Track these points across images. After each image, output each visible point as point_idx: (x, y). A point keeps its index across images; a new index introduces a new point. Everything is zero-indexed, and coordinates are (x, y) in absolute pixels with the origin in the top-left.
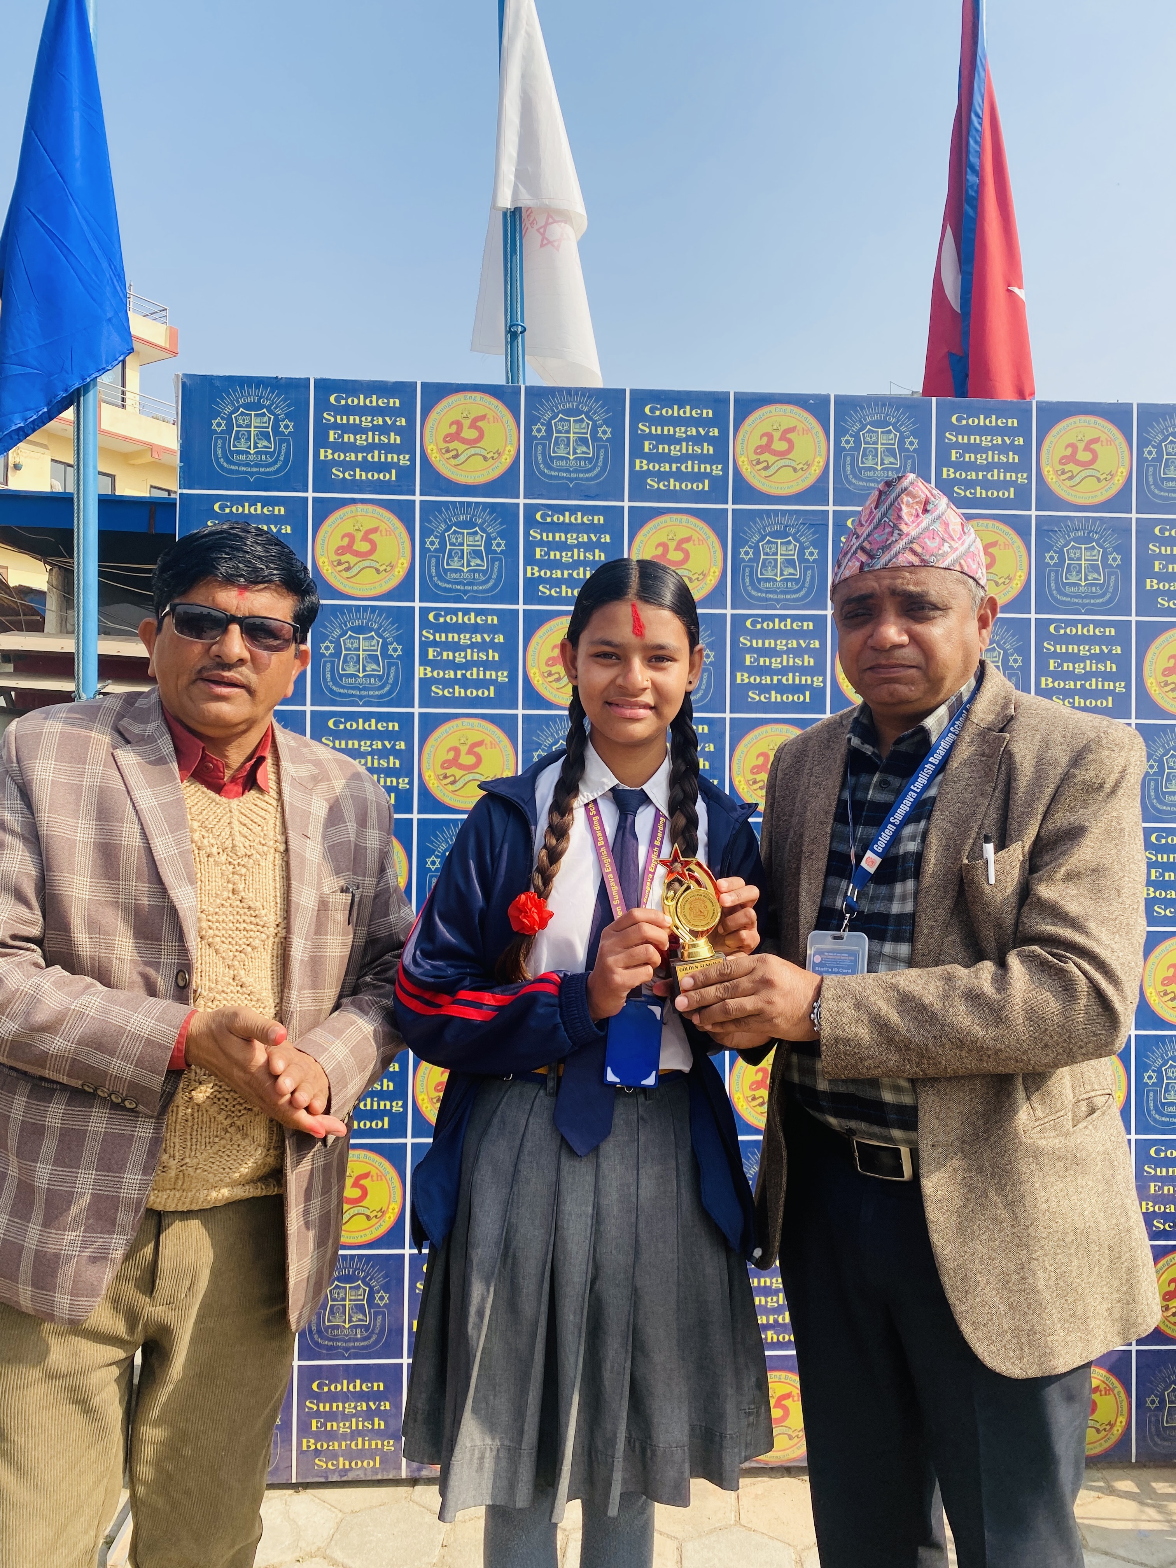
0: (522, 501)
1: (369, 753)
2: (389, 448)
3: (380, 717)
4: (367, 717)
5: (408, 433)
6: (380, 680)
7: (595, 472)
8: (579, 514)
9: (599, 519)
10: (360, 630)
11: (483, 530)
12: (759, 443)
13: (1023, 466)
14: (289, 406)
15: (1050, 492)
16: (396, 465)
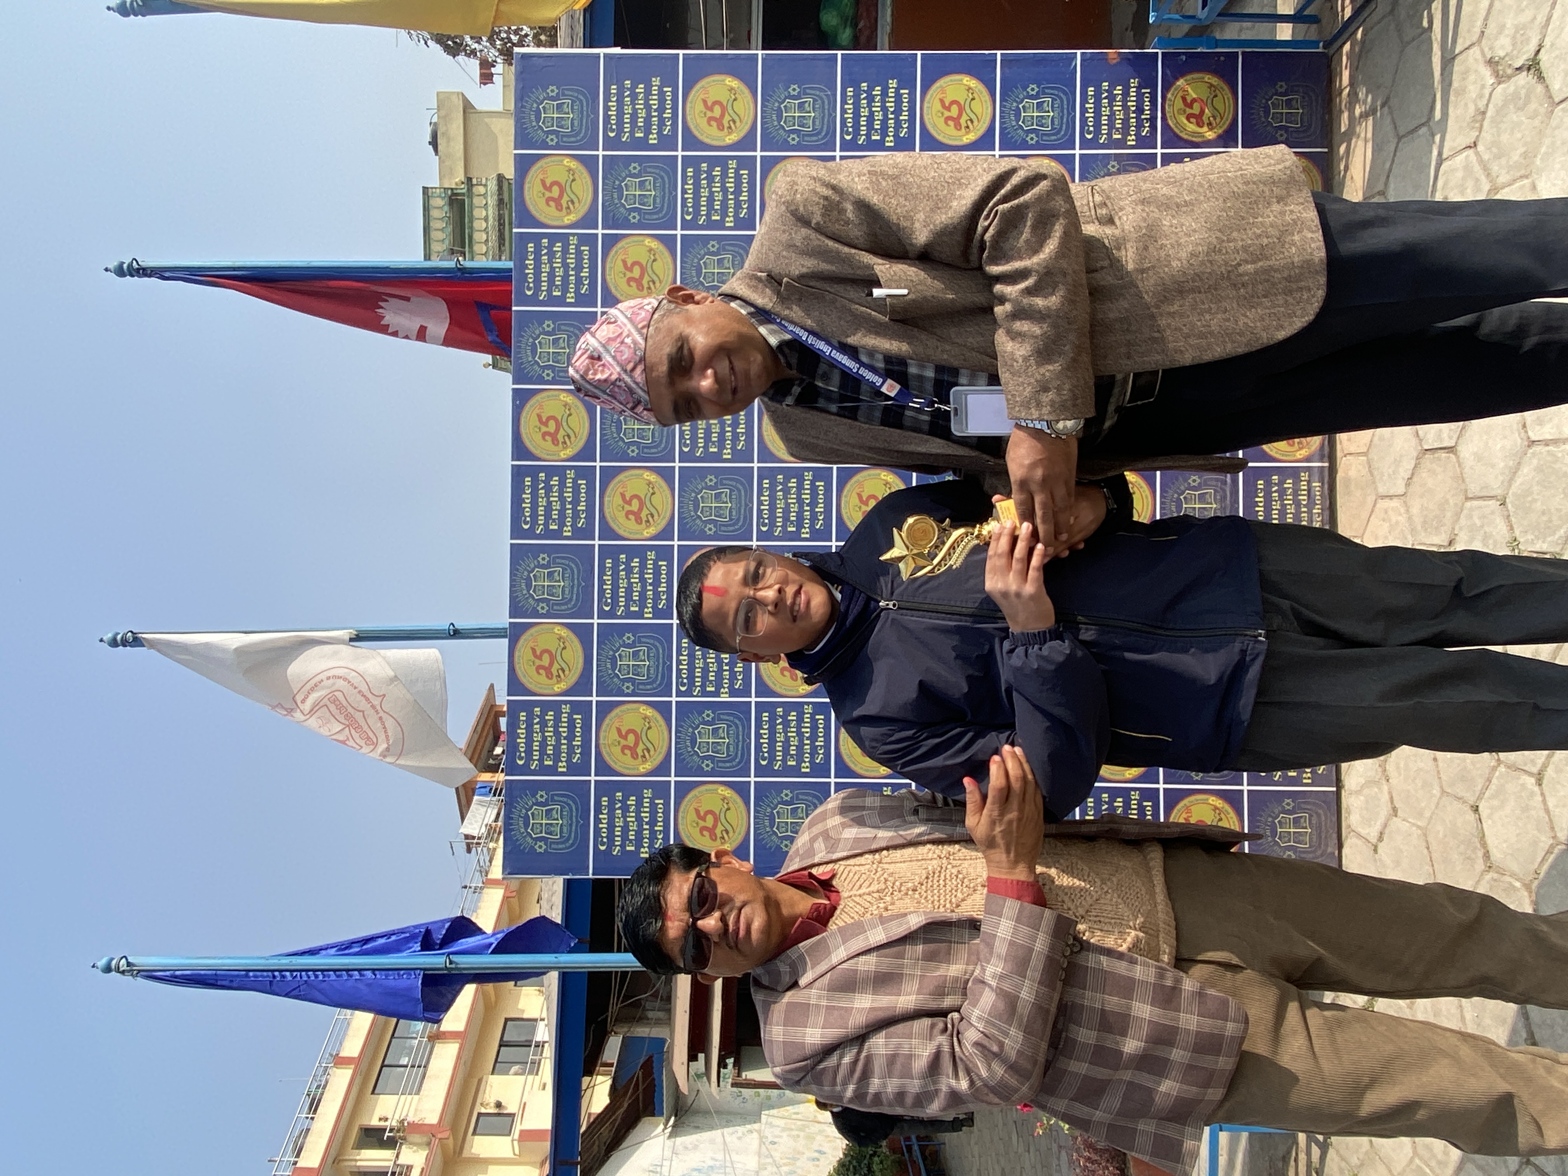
0: (596, 621)
1: (786, 734)
2: (557, 720)
3: (759, 726)
4: (758, 736)
5: (546, 706)
6: (732, 726)
7: (573, 566)
8: (605, 577)
9: (609, 563)
10: (693, 742)
11: (618, 650)
12: (550, 442)
13: (564, 238)
14: (526, 795)
15: (584, 218)
16: (570, 716)
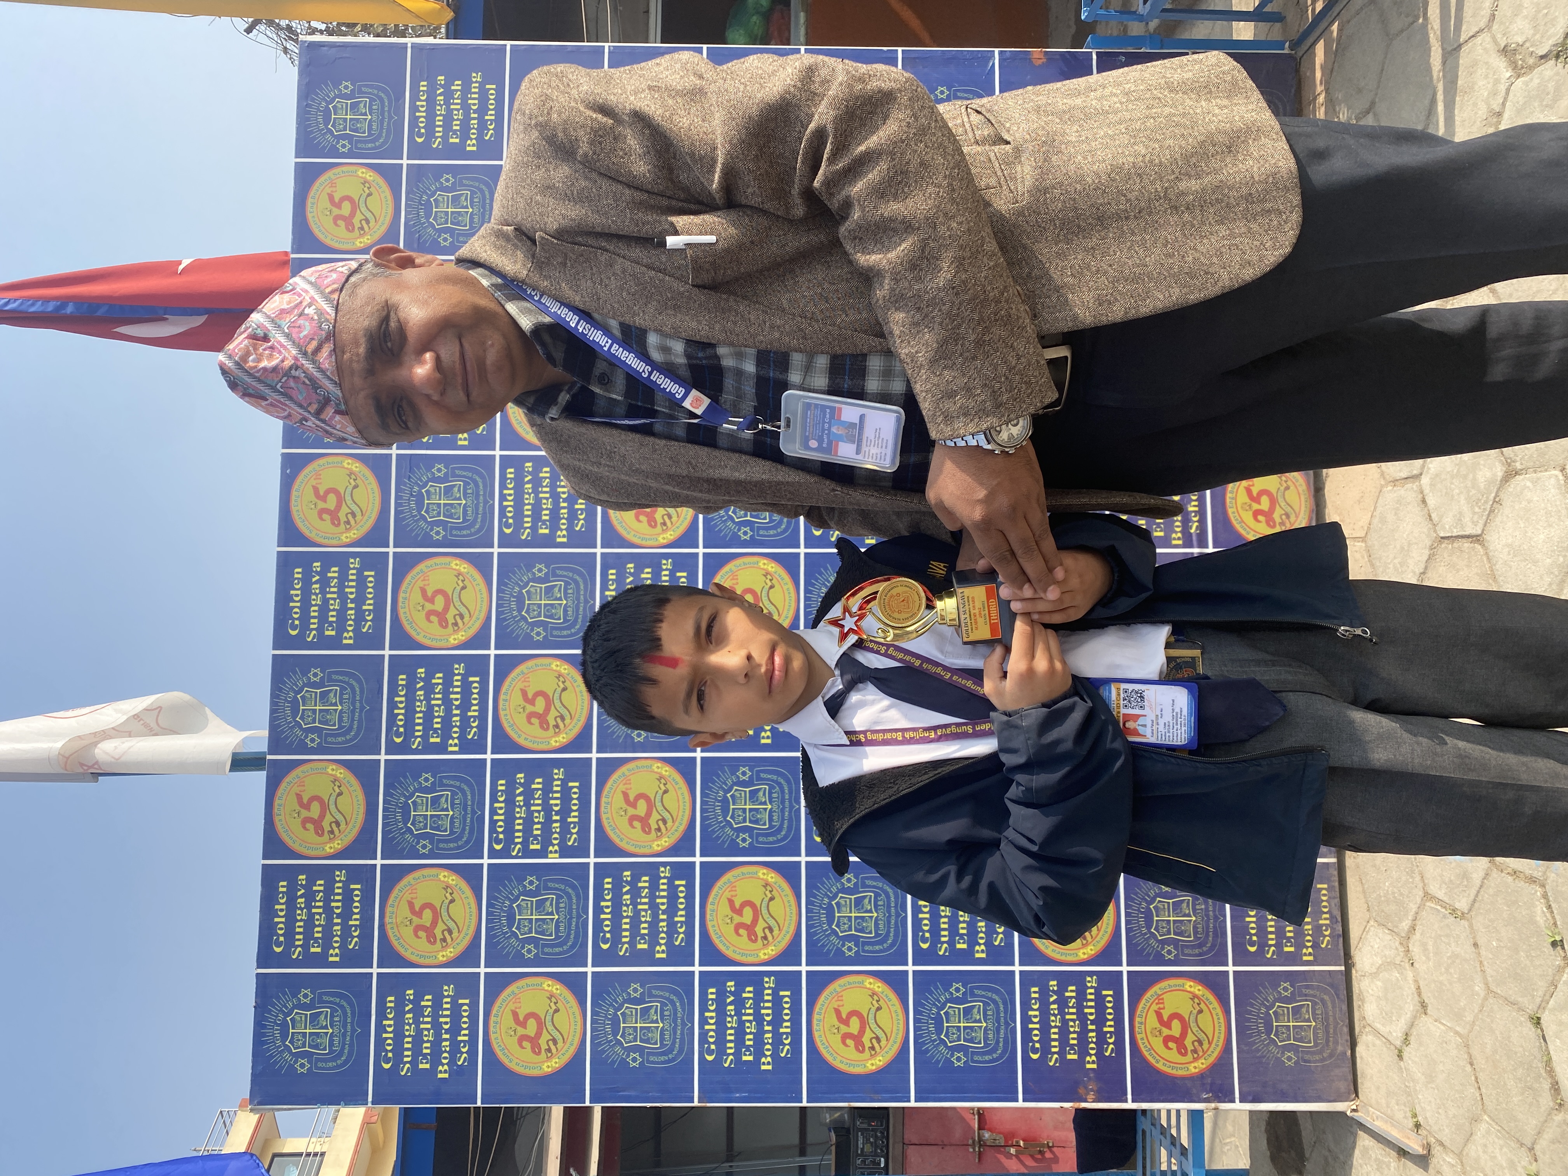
0: (383, 757)
1: (635, 907)
2: (329, 891)
3: (599, 897)
4: (598, 910)
5: (314, 873)
6: (562, 897)
7: (354, 683)
8: (397, 699)
9: (402, 679)
11: (412, 796)
12: (328, 522)
14: (285, 994)
16: (346, 884)
